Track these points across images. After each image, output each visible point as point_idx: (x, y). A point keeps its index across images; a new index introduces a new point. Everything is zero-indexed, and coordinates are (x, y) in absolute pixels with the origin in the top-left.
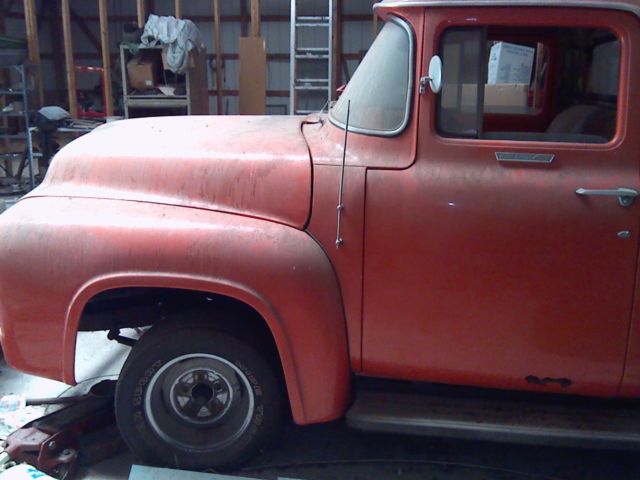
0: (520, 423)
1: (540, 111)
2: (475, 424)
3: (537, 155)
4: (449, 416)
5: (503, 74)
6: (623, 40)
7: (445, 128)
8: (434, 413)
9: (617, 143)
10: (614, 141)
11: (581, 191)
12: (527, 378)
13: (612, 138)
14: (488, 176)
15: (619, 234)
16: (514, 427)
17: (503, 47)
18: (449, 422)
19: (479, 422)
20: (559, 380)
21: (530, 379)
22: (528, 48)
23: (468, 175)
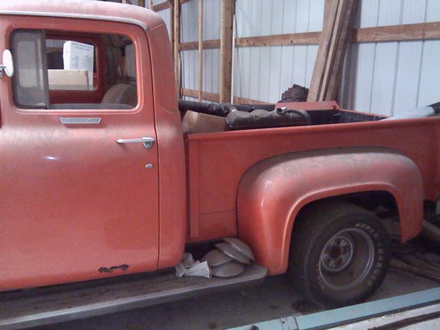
0: (98, 301)
1: (96, 88)
2: (68, 310)
3: (90, 119)
4: (49, 308)
5: (74, 63)
6: (135, 43)
7: (21, 102)
8: (36, 309)
9: (139, 108)
10: (137, 107)
11: (120, 141)
12: (99, 270)
13: (136, 106)
14: (58, 135)
15: (147, 166)
16: (94, 305)
17: (72, 44)
18: (48, 313)
19: (69, 308)
20: (120, 267)
21: (101, 270)
22: (89, 46)
23: (42, 135)
